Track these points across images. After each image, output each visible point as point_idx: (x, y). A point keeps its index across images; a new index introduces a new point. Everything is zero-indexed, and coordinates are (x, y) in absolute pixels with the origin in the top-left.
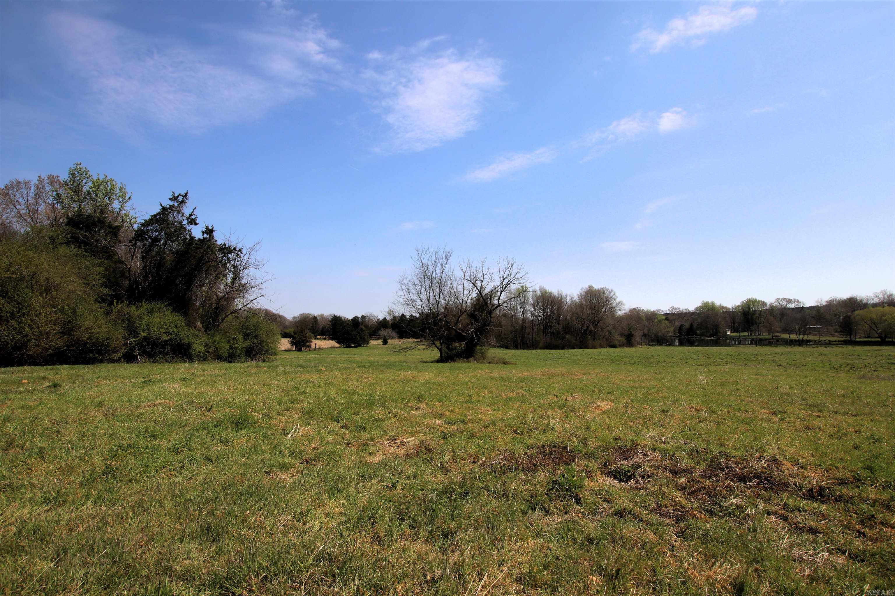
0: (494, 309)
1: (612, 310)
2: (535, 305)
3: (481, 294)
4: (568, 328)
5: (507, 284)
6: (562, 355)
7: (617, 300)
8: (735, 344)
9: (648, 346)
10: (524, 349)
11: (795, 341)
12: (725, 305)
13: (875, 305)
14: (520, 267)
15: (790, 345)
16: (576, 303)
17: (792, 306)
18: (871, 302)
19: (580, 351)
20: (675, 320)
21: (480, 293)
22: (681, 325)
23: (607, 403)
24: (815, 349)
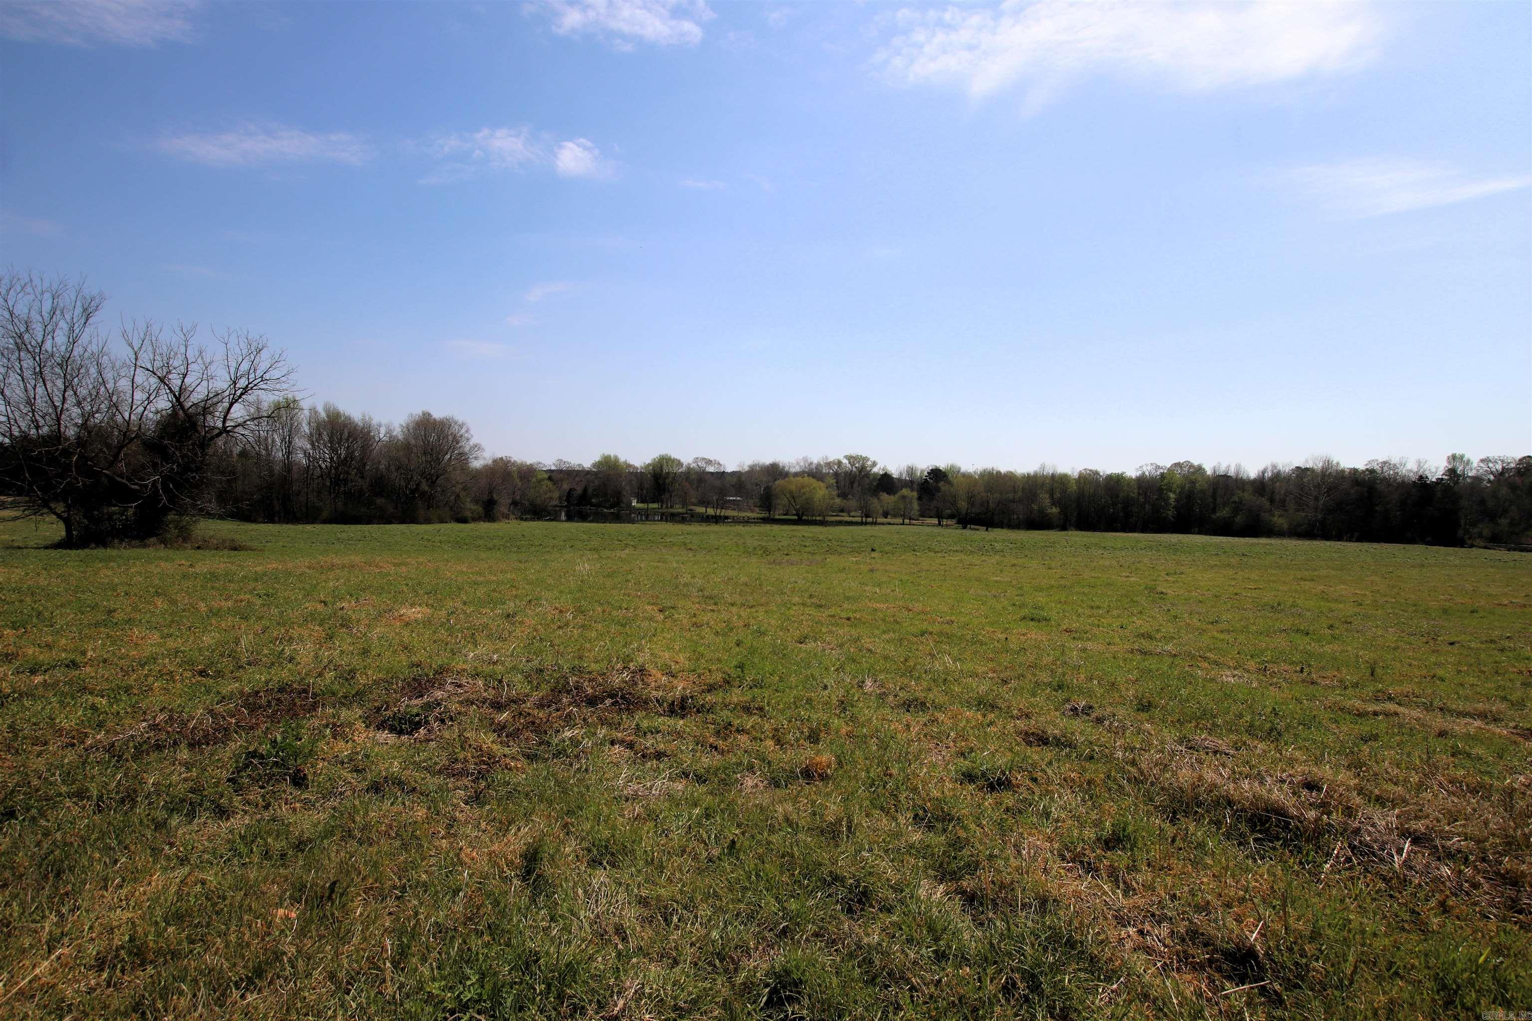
0: (212, 438)
1: (463, 458)
2: (315, 438)
3: (181, 405)
4: (380, 485)
5: (245, 390)
6: (367, 533)
7: (472, 442)
8: (641, 520)
9: (519, 521)
10: (287, 523)
11: (712, 516)
12: (631, 463)
13: (796, 475)
14: (277, 357)
15: (706, 522)
16: (398, 440)
17: (711, 469)
18: (793, 470)
19: (403, 527)
20: (562, 480)
21: (178, 399)
22: (571, 490)
23: (419, 609)
24: (732, 528)
